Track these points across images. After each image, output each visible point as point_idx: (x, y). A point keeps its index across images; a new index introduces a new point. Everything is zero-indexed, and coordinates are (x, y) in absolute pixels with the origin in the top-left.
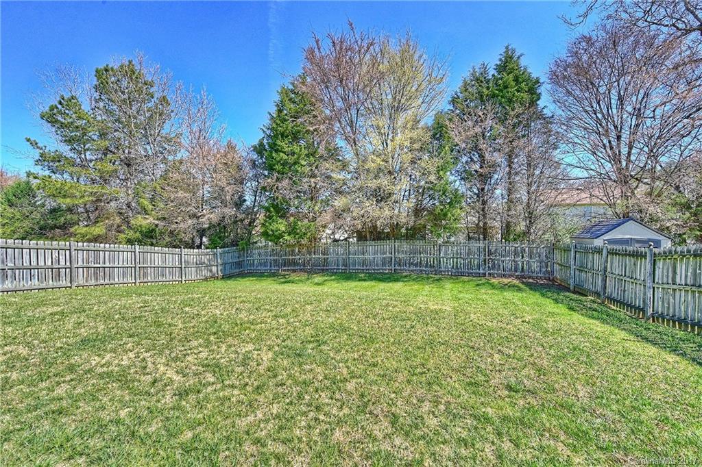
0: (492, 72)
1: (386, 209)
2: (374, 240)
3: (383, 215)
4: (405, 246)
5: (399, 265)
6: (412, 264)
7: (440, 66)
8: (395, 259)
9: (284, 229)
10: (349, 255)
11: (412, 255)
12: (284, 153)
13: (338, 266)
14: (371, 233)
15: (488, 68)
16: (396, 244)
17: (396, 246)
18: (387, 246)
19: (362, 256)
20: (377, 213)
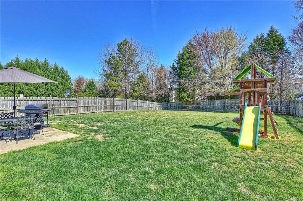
0: (265, 36)
1: (223, 89)
2: (218, 99)
3: (221, 91)
4: (230, 101)
5: (228, 108)
6: (233, 108)
7: (244, 35)
8: (226, 106)
9: (186, 96)
10: (208, 104)
11: (232, 105)
12: (185, 70)
13: (204, 108)
14: (216, 97)
15: (263, 35)
16: (226, 101)
17: (226, 102)
18: (223, 101)
19: (213, 105)
20: (220, 90)
